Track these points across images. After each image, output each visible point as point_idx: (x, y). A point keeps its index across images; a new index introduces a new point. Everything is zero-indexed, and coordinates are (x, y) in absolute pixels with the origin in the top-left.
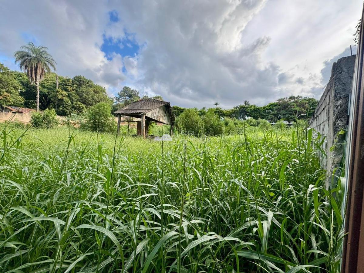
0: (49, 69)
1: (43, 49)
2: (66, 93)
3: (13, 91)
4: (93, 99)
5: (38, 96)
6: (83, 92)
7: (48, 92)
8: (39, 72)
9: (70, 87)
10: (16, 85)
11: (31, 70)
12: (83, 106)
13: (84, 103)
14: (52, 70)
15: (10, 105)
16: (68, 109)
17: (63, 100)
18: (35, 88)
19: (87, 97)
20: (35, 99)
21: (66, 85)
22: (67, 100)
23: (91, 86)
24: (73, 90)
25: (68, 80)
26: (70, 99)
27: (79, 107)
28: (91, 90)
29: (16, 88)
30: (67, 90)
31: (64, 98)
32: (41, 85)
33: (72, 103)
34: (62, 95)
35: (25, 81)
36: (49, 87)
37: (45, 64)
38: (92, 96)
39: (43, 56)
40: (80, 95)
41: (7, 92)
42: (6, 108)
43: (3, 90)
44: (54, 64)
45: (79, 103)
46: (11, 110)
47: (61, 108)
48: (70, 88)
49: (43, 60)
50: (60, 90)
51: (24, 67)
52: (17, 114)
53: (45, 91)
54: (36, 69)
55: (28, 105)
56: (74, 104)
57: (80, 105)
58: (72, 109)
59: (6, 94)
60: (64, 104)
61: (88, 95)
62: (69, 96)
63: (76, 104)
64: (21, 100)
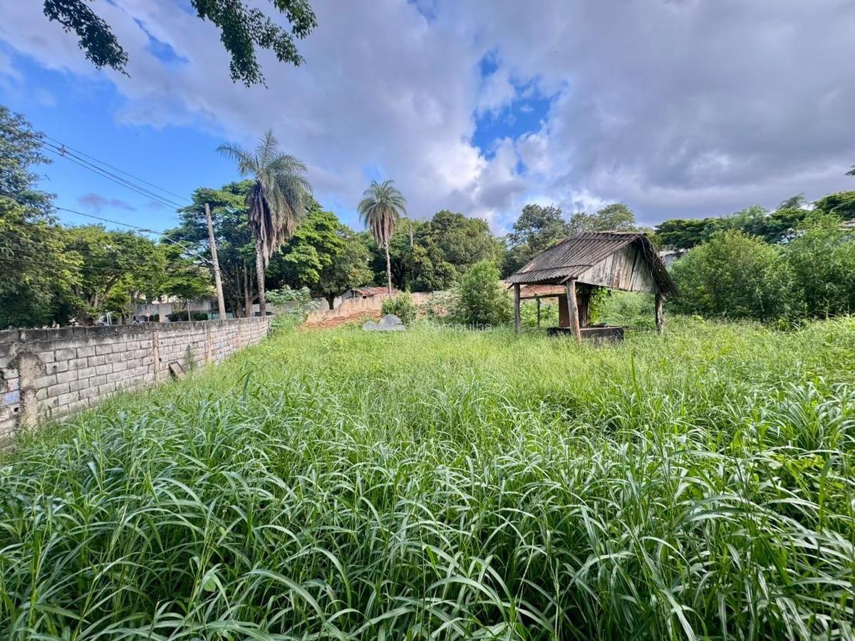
0: (397, 216)
1: (389, 186)
2: (424, 249)
3: (361, 264)
4: (467, 250)
5: (389, 265)
6: (449, 241)
7: (401, 255)
8: (386, 226)
9: (428, 236)
10: (363, 253)
11: (377, 226)
12: (452, 267)
13: (453, 262)
14: (402, 215)
15: (361, 286)
16: (429, 279)
17: (421, 263)
18: (383, 251)
19: (457, 248)
20: (386, 269)
21: (423, 235)
22: (427, 262)
23: (460, 226)
24: (434, 241)
25: (425, 226)
26: (431, 259)
27: (446, 270)
28: (461, 233)
29: (363, 258)
30: (425, 244)
31: (422, 259)
32: (392, 245)
33: (434, 266)
34: (419, 254)
35: (371, 244)
36: (400, 245)
37: (393, 208)
38: (465, 245)
39: (390, 196)
40: (445, 249)
41: (355, 266)
42: (356, 292)
43: (351, 266)
44: (404, 204)
45: (444, 263)
46: (361, 294)
47: (419, 279)
48: (429, 239)
49: (390, 204)
50: (416, 247)
51: (369, 224)
52: (368, 299)
53: (397, 253)
54: (383, 222)
55: (379, 281)
56: (437, 268)
57: (448, 268)
58: (437, 277)
59: (354, 270)
60: (423, 271)
61: (457, 244)
62: (428, 255)
63: (440, 267)
64: (370, 275)
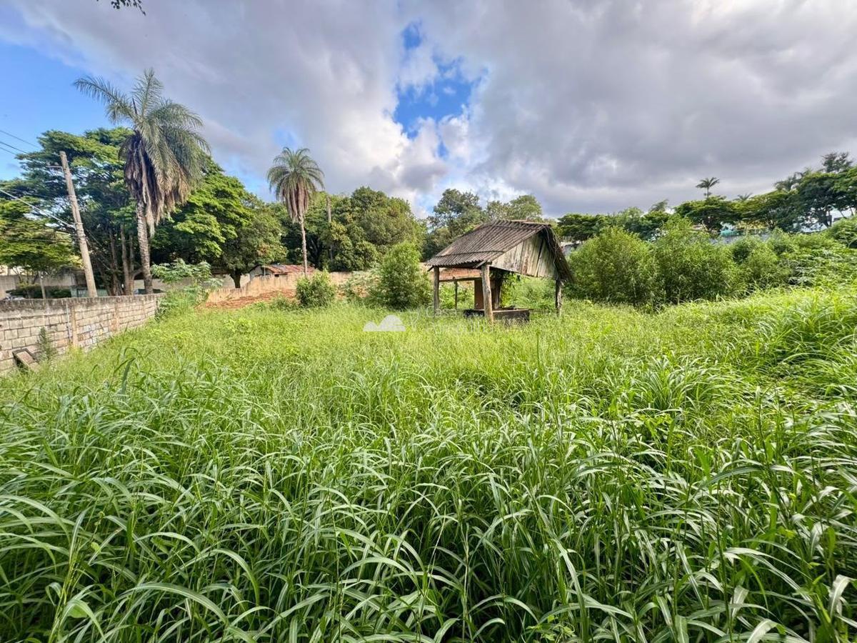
0: (314, 189)
1: (303, 154)
2: (343, 227)
3: (272, 238)
4: (388, 230)
5: (304, 242)
6: (370, 220)
7: (318, 231)
8: (301, 198)
9: (348, 214)
10: (274, 227)
11: (291, 198)
12: (372, 247)
13: (374, 242)
14: (319, 189)
15: (272, 263)
16: (348, 258)
17: (340, 241)
18: (298, 226)
19: (378, 228)
20: (301, 246)
21: (342, 211)
22: (347, 240)
23: (381, 205)
24: (354, 219)
25: (344, 201)
26: (351, 238)
27: (366, 250)
28: (382, 212)
29: (275, 233)
30: (344, 222)
31: (341, 237)
32: (307, 220)
33: (354, 245)
34: (338, 231)
35: (284, 217)
36: (317, 221)
37: (308, 180)
38: (386, 225)
39: (304, 166)
40: (366, 228)
41: (266, 241)
42: (267, 269)
43: (261, 240)
44: (321, 176)
45: (365, 243)
46: (273, 272)
47: (338, 258)
48: (348, 217)
49: (305, 175)
50: (334, 224)
51: (280, 195)
52: (280, 277)
53: (313, 229)
54: (297, 194)
55: (293, 259)
56: (357, 247)
57: (368, 247)
58: (357, 256)
59: (264, 245)
60: (342, 250)
61: (378, 224)
62: (348, 233)
63: (360, 246)
64: (283, 251)
